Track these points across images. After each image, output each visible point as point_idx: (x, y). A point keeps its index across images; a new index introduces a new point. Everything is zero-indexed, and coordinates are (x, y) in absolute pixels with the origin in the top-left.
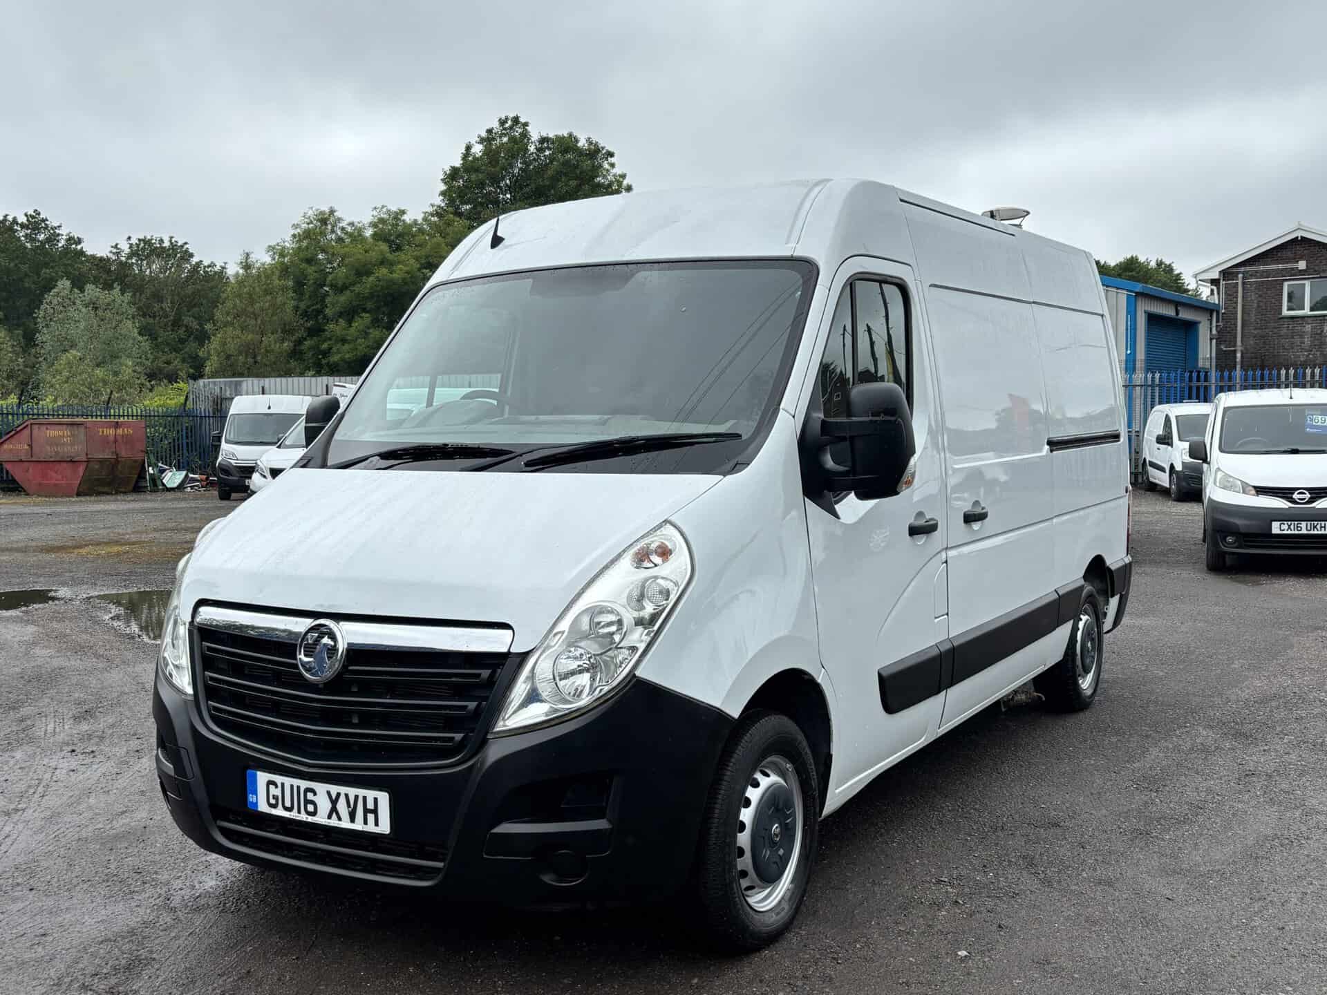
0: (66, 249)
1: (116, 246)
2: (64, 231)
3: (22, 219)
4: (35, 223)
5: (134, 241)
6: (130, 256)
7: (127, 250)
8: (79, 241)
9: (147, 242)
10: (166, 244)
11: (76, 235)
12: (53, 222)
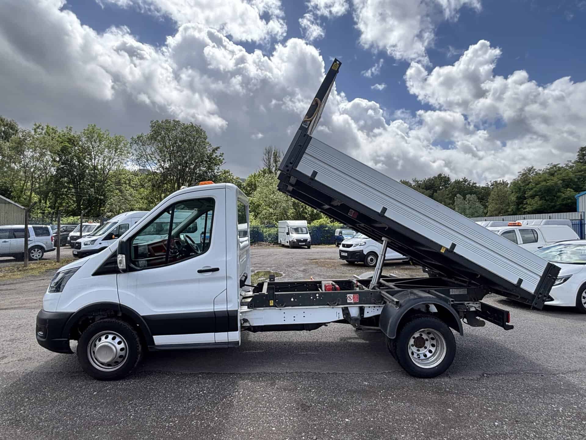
0: (472, 186)
1: (487, 184)
2: (472, 182)
3: (461, 180)
4: (465, 181)
5: (492, 182)
6: (492, 185)
7: (490, 184)
8: (475, 183)
9: (496, 182)
10: (501, 182)
11: (475, 182)
12: (469, 180)
